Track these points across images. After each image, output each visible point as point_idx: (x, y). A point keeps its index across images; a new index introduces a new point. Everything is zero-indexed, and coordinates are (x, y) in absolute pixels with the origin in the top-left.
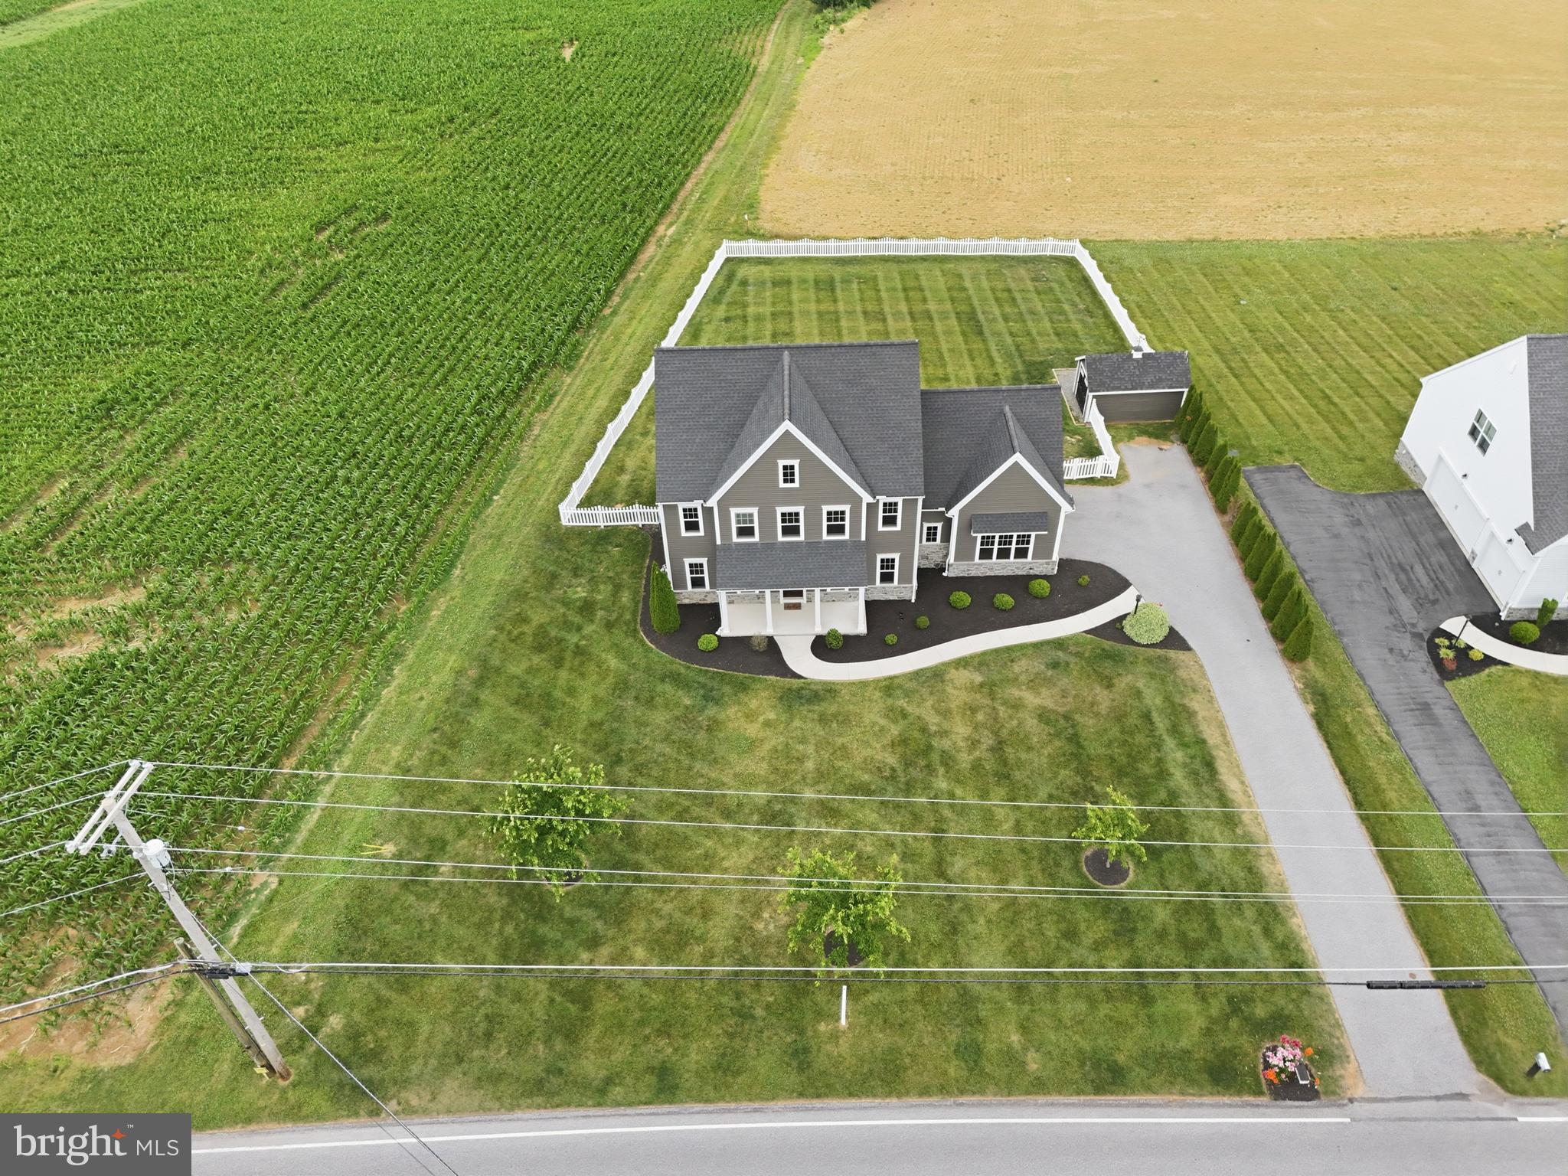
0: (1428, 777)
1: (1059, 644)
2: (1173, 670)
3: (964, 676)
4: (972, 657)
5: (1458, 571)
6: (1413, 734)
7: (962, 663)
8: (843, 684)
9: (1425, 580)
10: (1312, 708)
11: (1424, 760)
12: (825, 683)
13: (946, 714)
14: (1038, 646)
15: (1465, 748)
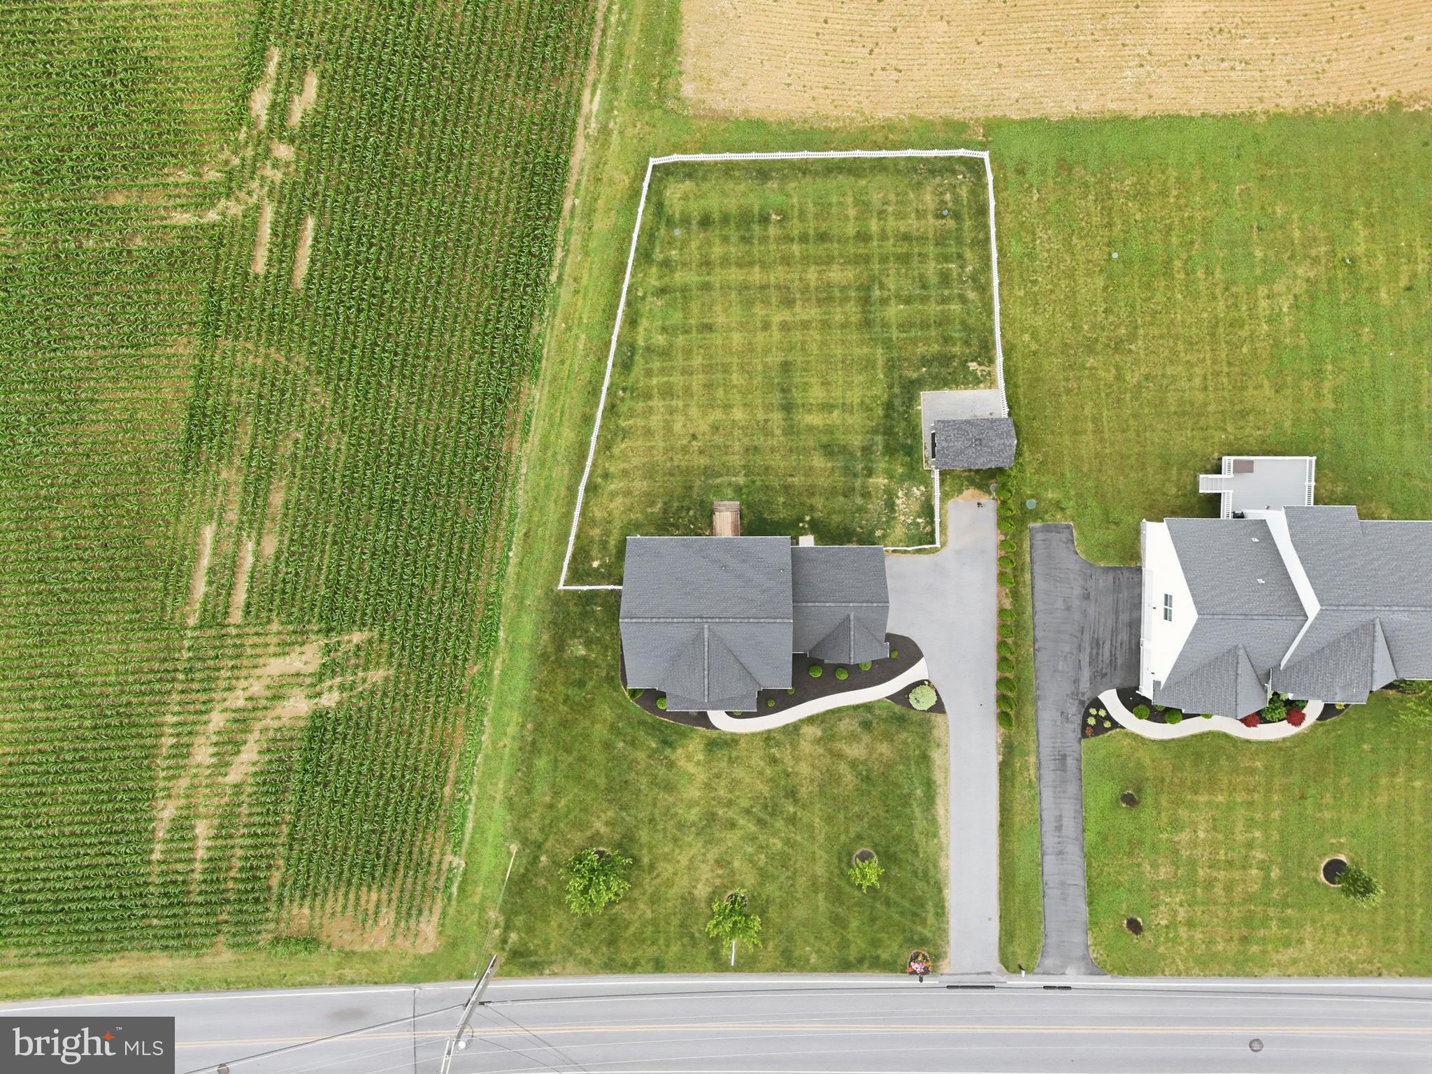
0: (1044, 805)
1: (868, 707)
2: (931, 728)
3: (811, 731)
4: (818, 716)
5: (1130, 648)
6: (1049, 775)
7: (811, 720)
8: (741, 735)
9: (1107, 654)
10: (1000, 758)
11: (1047, 795)
12: (732, 734)
13: (797, 759)
14: (856, 708)
15: (1072, 789)
